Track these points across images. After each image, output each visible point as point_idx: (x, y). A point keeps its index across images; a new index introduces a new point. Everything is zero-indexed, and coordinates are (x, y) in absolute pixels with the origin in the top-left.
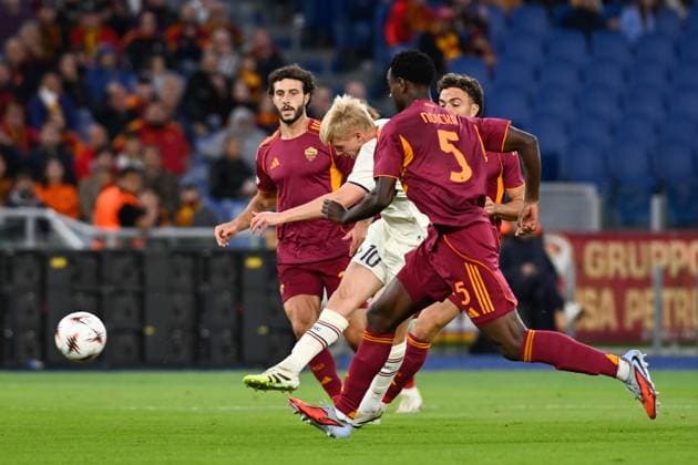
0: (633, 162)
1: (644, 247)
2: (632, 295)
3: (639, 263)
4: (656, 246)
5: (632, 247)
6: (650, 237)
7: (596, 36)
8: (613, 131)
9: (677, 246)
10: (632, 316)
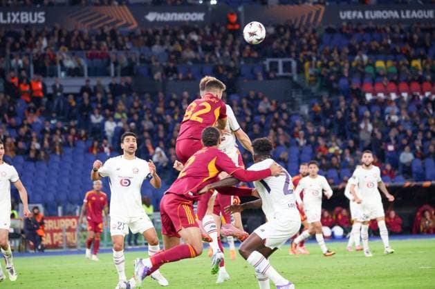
0: (50, 197)
1: (58, 221)
2: (55, 234)
3: (57, 226)
4: (62, 221)
5: (55, 221)
6: (59, 218)
7: (37, 163)
8: (44, 189)
9: (68, 220)
10: (55, 241)
